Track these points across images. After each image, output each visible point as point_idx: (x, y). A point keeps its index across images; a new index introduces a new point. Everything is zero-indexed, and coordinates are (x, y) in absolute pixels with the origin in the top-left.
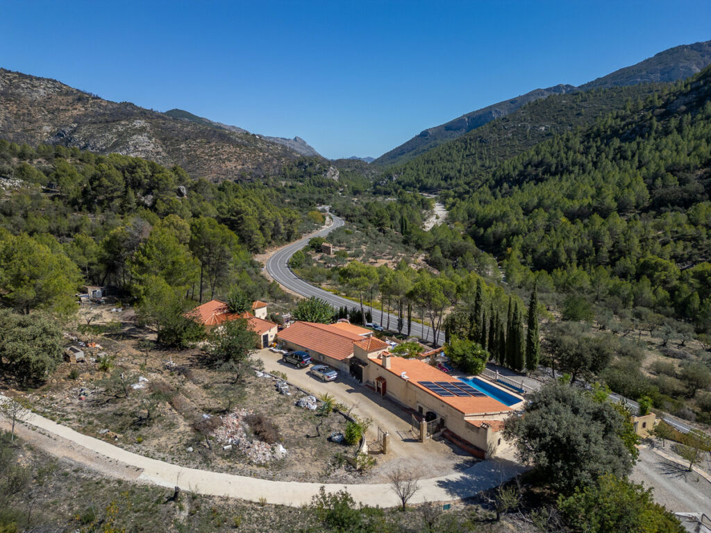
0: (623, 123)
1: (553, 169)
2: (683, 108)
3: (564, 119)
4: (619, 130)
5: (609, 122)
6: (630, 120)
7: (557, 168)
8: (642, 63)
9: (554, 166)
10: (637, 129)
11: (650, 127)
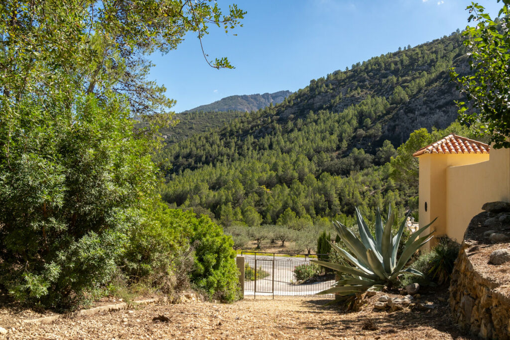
0: (250, 126)
1: (204, 159)
2: (292, 116)
3: (181, 131)
4: (249, 131)
5: (238, 125)
6: (255, 124)
7: (206, 158)
8: (214, 104)
9: (204, 157)
10: (263, 129)
11: (272, 128)
